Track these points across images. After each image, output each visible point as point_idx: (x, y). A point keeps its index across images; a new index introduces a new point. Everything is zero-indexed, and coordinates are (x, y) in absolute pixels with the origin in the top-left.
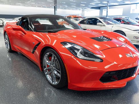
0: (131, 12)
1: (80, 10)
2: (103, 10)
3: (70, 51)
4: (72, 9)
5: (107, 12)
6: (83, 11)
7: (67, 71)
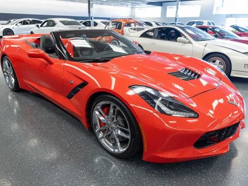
0: (214, 13)
1: (127, 6)
2: (168, 7)
3: (147, 102)
4: (114, 5)
5: (177, 11)
6: (132, 8)
7: (143, 134)
